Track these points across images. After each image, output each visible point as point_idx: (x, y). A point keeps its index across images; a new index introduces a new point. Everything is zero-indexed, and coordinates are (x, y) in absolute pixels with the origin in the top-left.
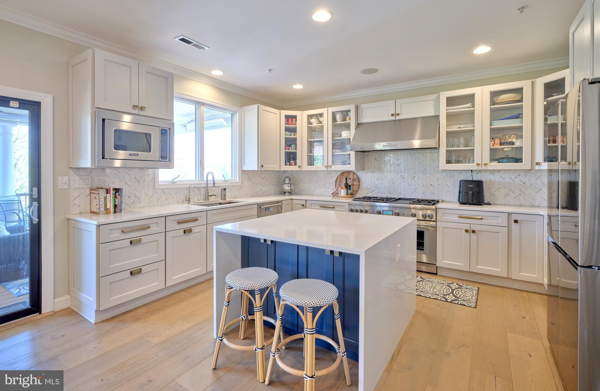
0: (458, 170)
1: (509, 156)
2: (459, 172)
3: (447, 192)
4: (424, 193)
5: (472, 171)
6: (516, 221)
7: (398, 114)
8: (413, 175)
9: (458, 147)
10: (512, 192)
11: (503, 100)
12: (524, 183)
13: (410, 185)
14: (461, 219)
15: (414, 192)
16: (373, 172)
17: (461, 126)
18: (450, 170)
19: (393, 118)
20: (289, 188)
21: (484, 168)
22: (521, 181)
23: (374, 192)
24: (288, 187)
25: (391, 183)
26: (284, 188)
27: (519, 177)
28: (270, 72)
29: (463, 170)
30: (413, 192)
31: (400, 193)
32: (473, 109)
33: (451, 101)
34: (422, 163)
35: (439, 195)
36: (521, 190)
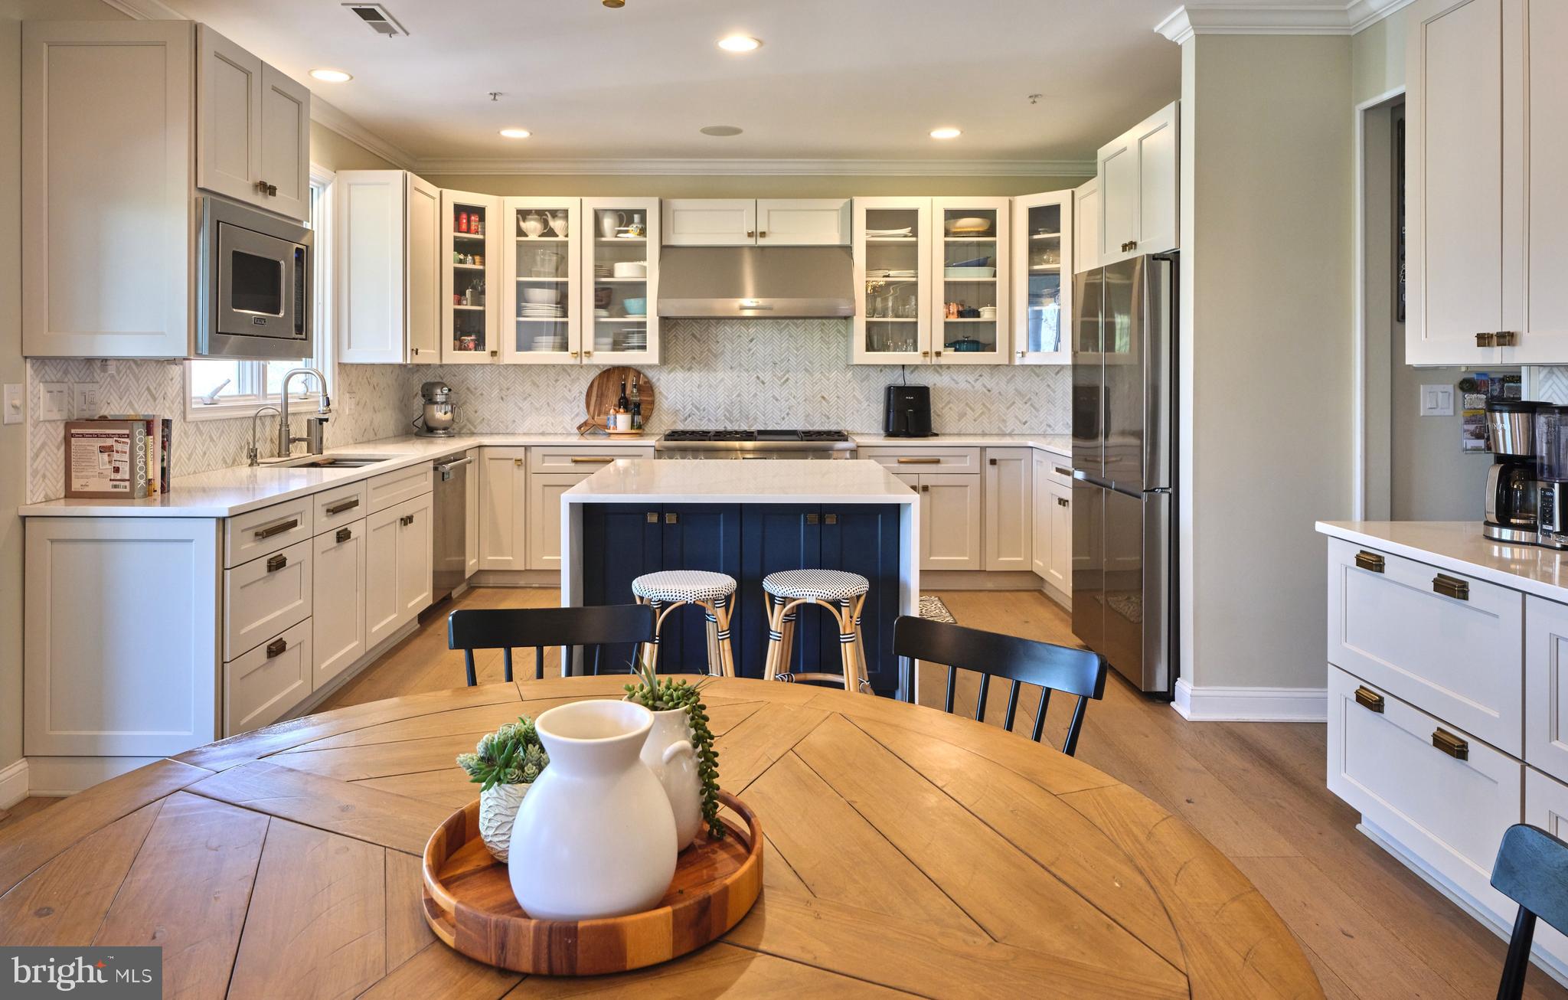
0: (876, 365)
1: (969, 339)
2: (879, 369)
3: (855, 412)
4: (808, 416)
5: (903, 368)
6: (993, 462)
7: (763, 234)
8: (785, 375)
9: (884, 317)
10: (971, 408)
11: (963, 228)
12: (989, 391)
13: (777, 400)
14: (902, 465)
15: (786, 416)
16: (690, 369)
17: (892, 273)
18: (860, 365)
19: (751, 242)
20: (449, 416)
21: (935, 360)
22: (985, 387)
23: (691, 418)
24: (446, 413)
25: (733, 397)
26: (434, 416)
27: (981, 379)
28: (495, 99)
29: (885, 366)
30: (784, 415)
31: (755, 419)
32: (914, 239)
33: (875, 219)
34: (804, 348)
35: (839, 420)
36: (984, 404)
